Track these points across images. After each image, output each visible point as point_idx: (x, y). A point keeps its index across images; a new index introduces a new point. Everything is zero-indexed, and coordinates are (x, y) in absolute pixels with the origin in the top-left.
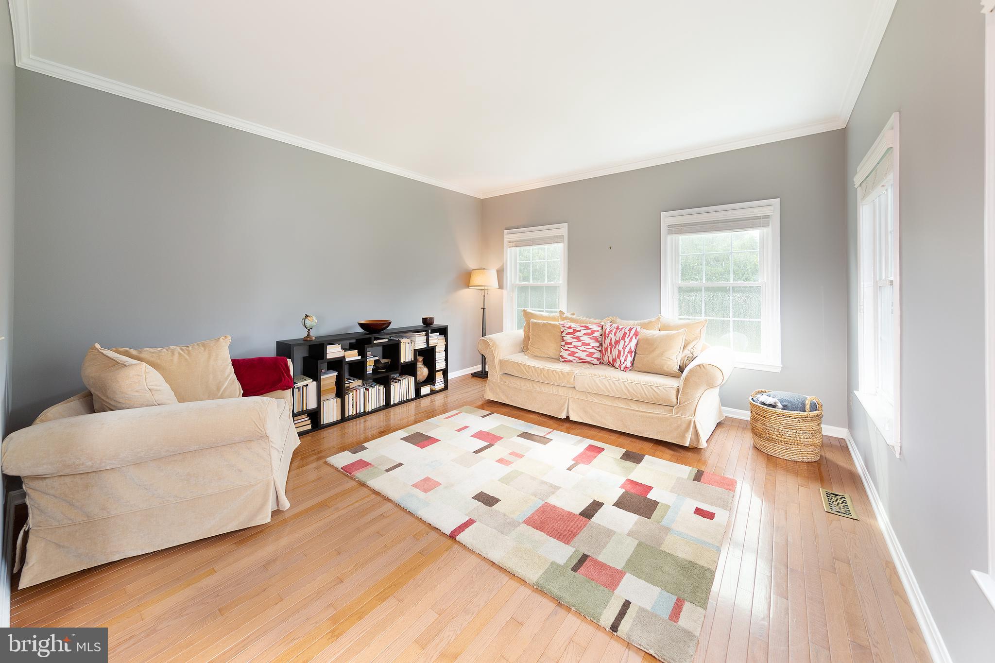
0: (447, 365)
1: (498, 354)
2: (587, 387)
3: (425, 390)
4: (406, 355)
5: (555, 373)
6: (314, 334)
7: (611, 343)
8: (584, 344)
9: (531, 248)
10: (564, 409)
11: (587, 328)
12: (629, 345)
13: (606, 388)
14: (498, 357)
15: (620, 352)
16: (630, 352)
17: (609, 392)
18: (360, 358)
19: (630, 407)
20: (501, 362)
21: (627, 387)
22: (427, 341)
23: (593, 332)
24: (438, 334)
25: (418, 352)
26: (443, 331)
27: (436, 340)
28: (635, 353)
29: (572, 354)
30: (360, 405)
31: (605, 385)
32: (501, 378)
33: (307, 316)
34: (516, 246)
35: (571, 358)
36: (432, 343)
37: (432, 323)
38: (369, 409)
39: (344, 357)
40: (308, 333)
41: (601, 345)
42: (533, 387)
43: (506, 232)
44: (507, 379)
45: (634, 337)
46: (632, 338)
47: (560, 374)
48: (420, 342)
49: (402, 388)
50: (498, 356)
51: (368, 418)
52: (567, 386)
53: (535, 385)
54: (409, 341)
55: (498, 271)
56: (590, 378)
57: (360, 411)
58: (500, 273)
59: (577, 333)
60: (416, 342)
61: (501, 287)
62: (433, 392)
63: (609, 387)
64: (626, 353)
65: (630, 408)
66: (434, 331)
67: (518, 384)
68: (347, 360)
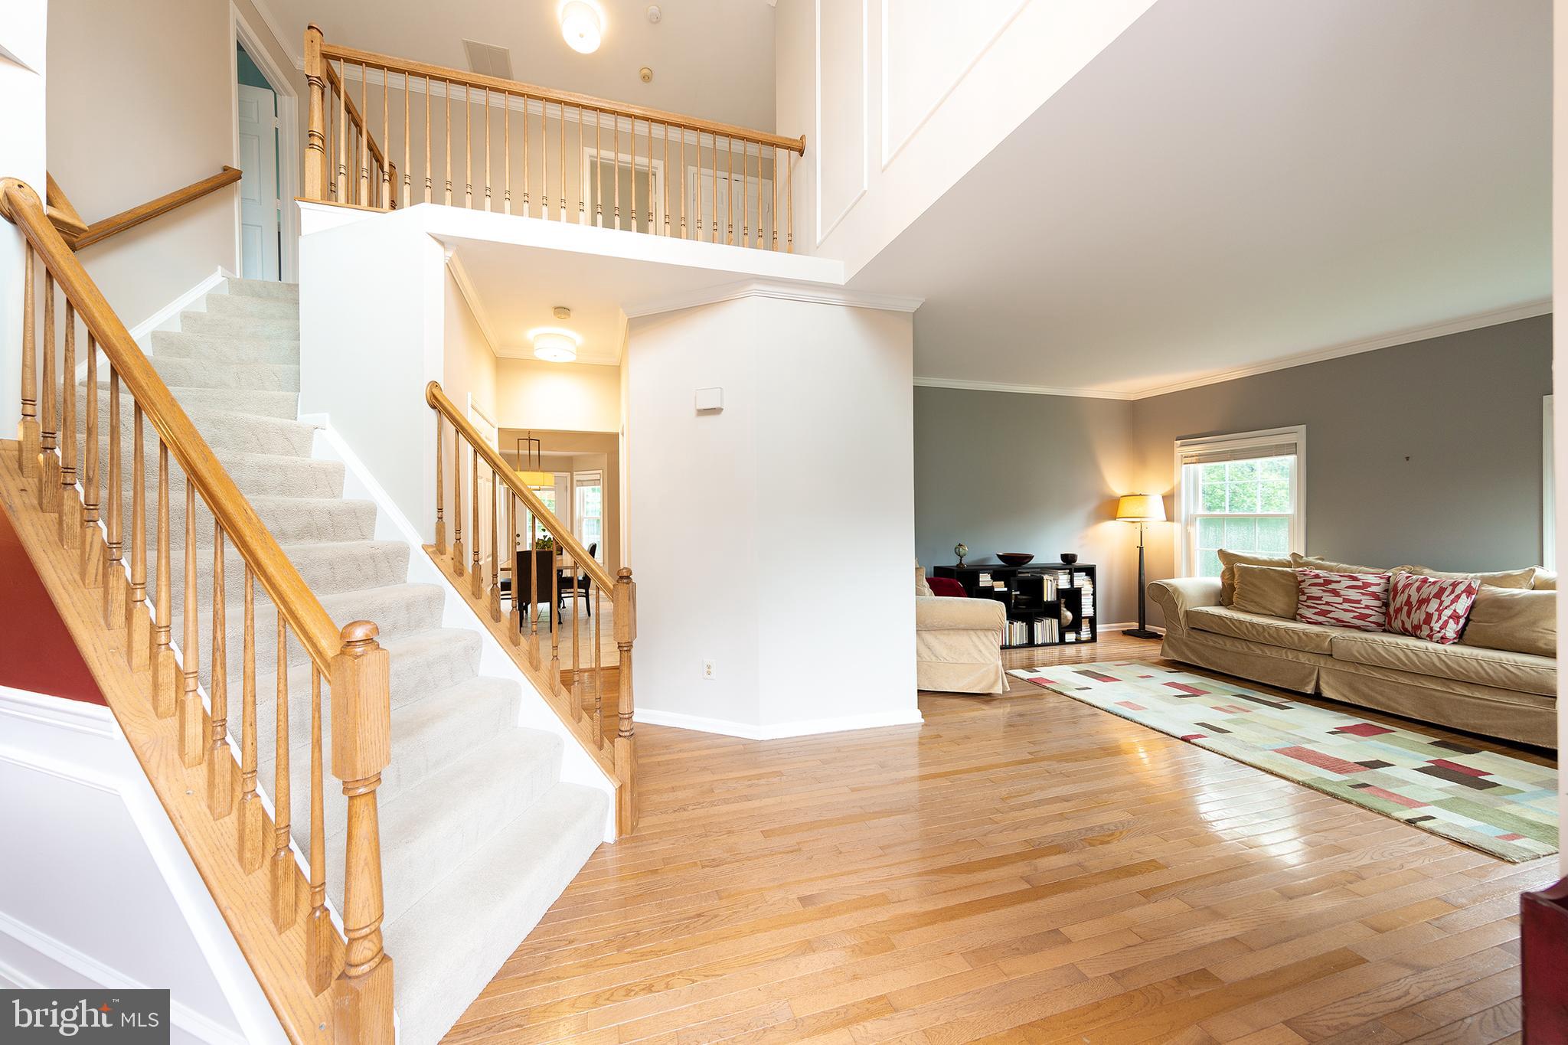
0: (1095, 612)
1: (1182, 604)
2: (1357, 655)
3: (1070, 637)
4: (1049, 595)
5: (1291, 634)
6: (966, 561)
7: (1408, 603)
8: (1346, 601)
9: (1227, 463)
10: (1311, 681)
11: (1355, 579)
12: (1453, 607)
13: (1399, 659)
14: (1183, 607)
15: (1429, 616)
16: (1455, 617)
17: (1405, 665)
18: (1006, 589)
19: (1453, 690)
20: (1187, 612)
21: (1443, 661)
22: (1072, 581)
23: (1367, 585)
24: (1084, 574)
25: (1060, 593)
26: (1090, 571)
27: (1081, 581)
28: (1468, 620)
29: (1324, 613)
30: (1005, 638)
31: (1396, 655)
32: (1188, 634)
33: (960, 545)
34: (1200, 462)
35: (1321, 619)
36: (1077, 583)
37: (1075, 561)
38: (1014, 643)
39: (992, 587)
40: (961, 560)
41: (1386, 605)
42: (1249, 648)
43: (1179, 442)
44: (1200, 637)
45: (1464, 596)
46: (1458, 597)
47: (1301, 634)
48: (1063, 581)
49: (1046, 629)
50: (1184, 605)
51: (1014, 651)
52: (1315, 652)
53: (1250, 645)
54: (1052, 578)
55: (1164, 498)
56: (1362, 644)
57: (1006, 643)
58: (1169, 499)
59: (1333, 584)
60: (1059, 581)
61: (1170, 518)
62: (1078, 641)
63: (1404, 659)
64: (1444, 618)
65: (1451, 691)
66: (1080, 569)
67: (1221, 642)
68: (995, 590)
